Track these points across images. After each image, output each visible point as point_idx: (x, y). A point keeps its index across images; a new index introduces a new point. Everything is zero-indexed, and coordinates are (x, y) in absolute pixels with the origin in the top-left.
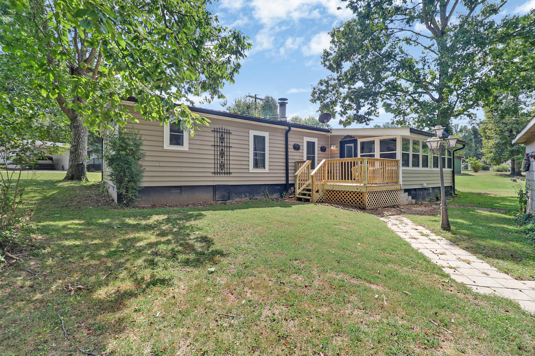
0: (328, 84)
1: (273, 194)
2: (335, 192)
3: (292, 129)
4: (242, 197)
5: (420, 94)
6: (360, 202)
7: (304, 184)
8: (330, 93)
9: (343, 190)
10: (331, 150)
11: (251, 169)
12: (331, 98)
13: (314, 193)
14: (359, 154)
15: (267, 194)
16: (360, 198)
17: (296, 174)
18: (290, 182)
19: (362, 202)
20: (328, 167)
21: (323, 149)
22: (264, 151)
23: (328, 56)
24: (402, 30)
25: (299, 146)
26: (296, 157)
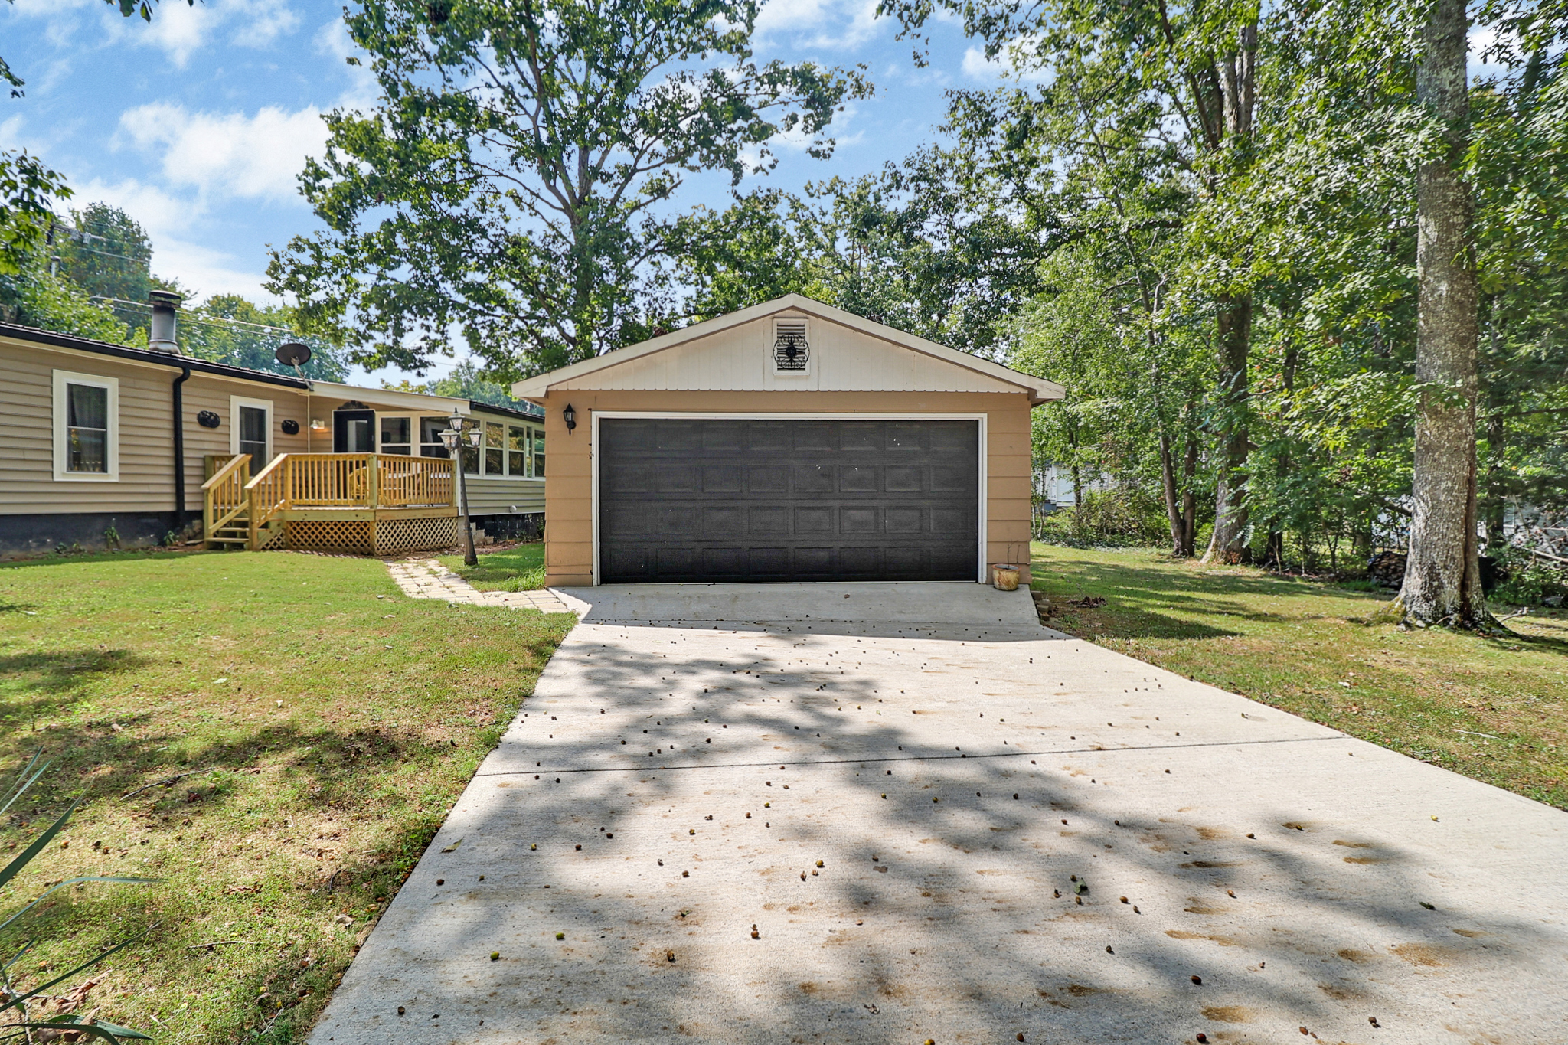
0: (319, 252)
1: (134, 537)
2: (309, 525)
3: (193, 373)
4: (28, 547)
5: (542, 321)
6: (362, 541)
7: (229, 511)
8: (325, 277)
10: (313, 431)
11: (60, 470)
12: (328, 289)
13: (256, 529)
14: (379, 444)
15: (115, 539)
16: (362, 533)
17: (206, 485)
18: (187, 508)
19: (366, 541)
20: (294, 470)
21: (290, 428)
22: (104, 425)
23: (318, 178)
24: (501, 175)
25: (217, 417)
26: (206, 446)
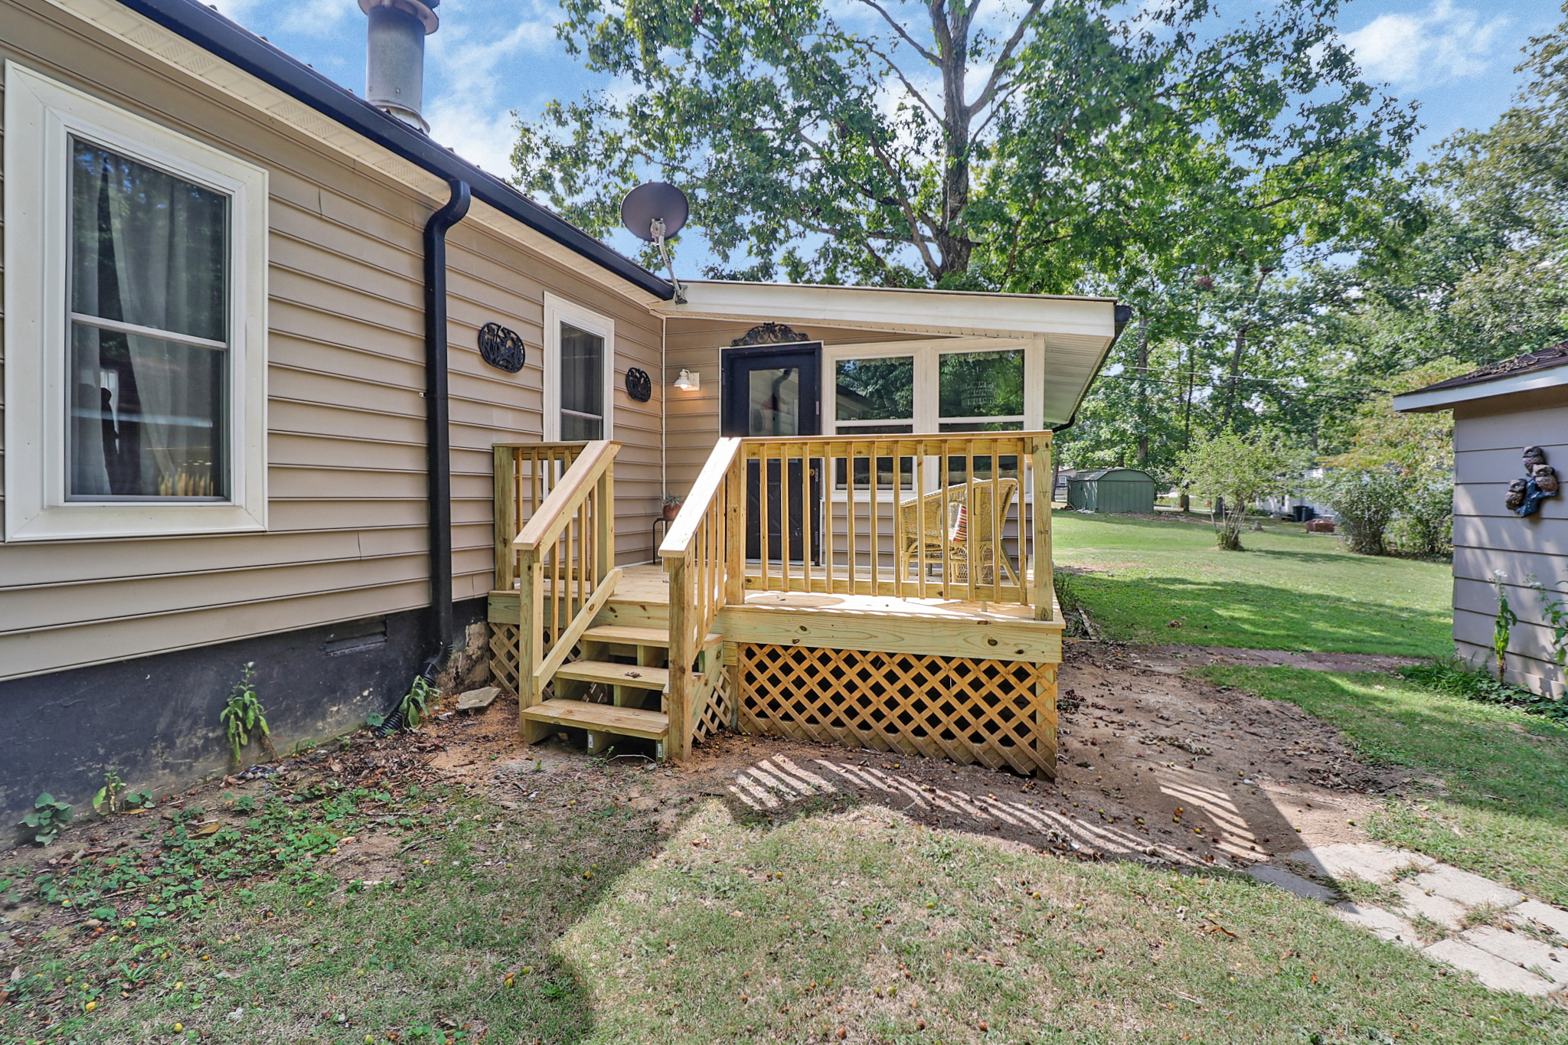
1: (314, 710)
2: (812, 661)
3: (479, 212)
6: (1007, 728)
9: (876, 647)
10: (675, 398)
14: (830, 421)
15: (253, 730)
16: (1007, 701)
18: (460, 592)
19: (1021, 730)
21: (638, 387)
22: (219, 328)
25: (518, 342)
26: (497, 419)
